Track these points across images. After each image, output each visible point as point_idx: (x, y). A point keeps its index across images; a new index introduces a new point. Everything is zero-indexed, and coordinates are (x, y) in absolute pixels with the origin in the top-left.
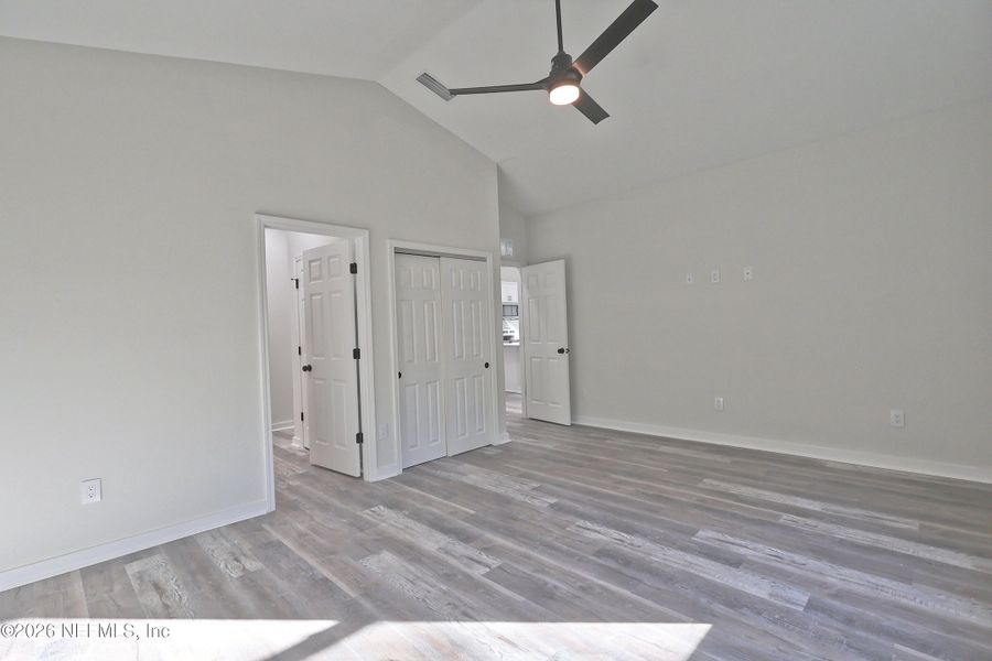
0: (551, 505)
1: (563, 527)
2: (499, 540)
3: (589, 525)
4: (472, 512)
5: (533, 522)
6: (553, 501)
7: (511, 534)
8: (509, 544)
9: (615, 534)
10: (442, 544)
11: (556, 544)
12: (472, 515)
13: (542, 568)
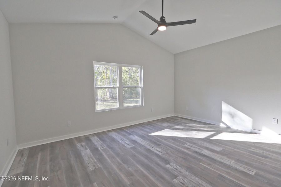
0: (169, 163)
1: (167, 153)
2: (186, 151)
3: (158, 153)
4: (201, 163)
5: (177, 156)
6: (168, 166)
7: (183, 153)
8: (183, 150)
9: (153, 150)
10: (203, 151)
11: (170, 148)
12: (201, 162)
13: (174, 143)
